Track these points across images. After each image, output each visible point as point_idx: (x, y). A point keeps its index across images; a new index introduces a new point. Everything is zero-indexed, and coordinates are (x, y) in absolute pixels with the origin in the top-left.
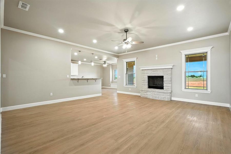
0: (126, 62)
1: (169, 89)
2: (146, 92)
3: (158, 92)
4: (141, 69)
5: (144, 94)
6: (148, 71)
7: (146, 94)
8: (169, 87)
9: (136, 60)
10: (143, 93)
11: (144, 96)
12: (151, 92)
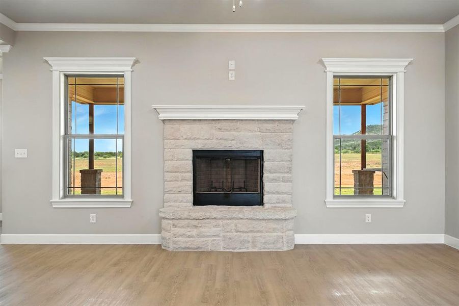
0: (67, 76)
1: (284, 202)
2: (195, 223)
3: (252, 219)
4: (163, 116)
5: (189, 237)
6: (197, 126)
7: (194, 232)
8: (285, 193)
9: (129, 68)
10: (182, 231)
11: (188, 245)
12: (220, 222)
